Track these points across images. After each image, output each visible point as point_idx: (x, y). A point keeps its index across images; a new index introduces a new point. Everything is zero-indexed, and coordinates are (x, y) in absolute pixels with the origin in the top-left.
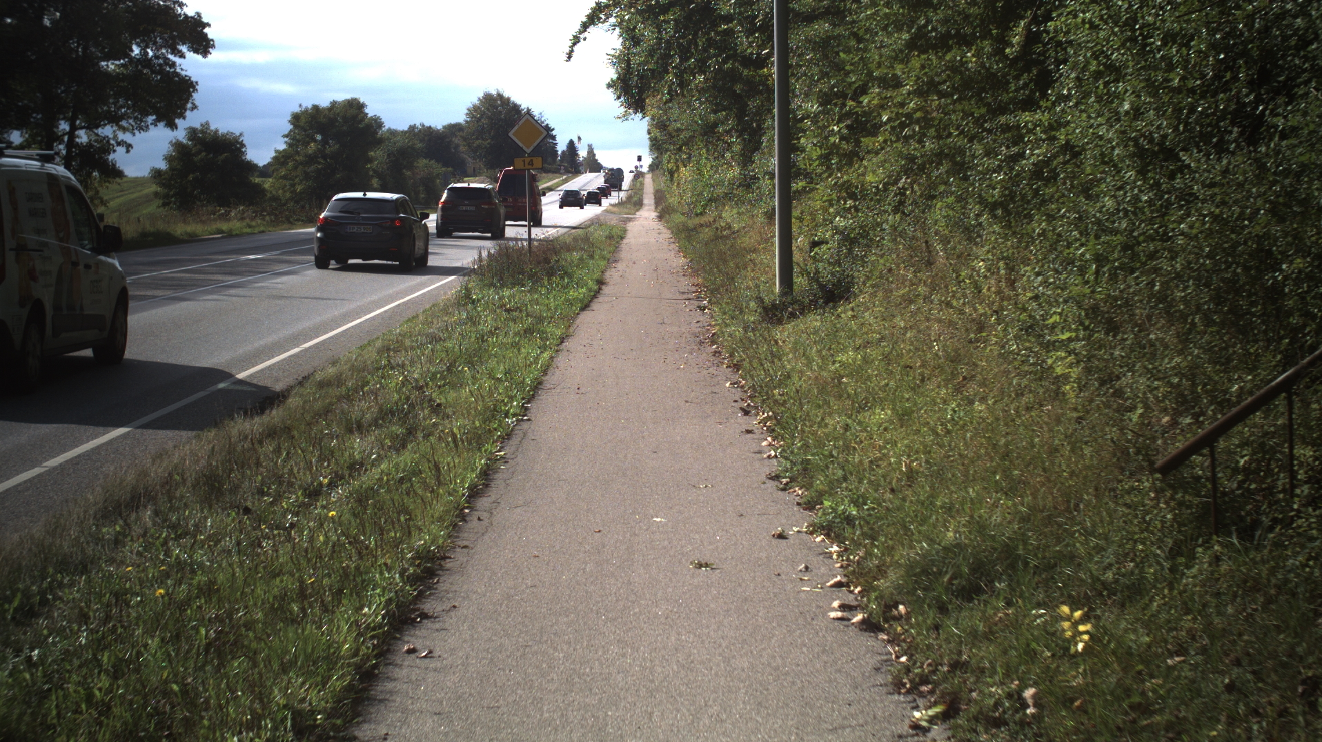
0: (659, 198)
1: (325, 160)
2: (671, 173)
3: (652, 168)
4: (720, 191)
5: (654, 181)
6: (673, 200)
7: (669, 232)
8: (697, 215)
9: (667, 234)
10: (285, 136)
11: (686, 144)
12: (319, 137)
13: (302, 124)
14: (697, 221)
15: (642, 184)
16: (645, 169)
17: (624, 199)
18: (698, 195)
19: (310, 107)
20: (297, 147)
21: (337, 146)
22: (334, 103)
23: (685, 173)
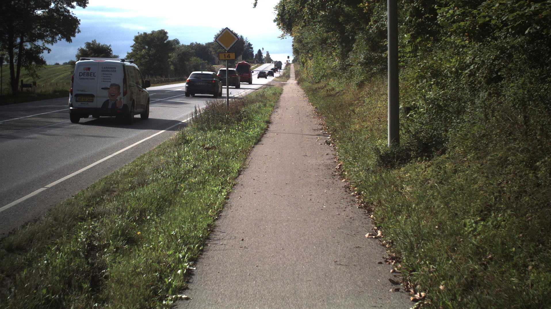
0: (297, 74)
1: (150, 57)
2: (303, 63)
3: (294, 61)
4: (329, 71)
5: (295, 67)
6: (304, 76)
7: (303, 91)
8: (316, 83)
10: (132, 47)
11: (311, 49)
12: (147, 47)
13: (139, 41)
14: (316, 86)
15: (290, 68)
16: (291, 62)
17: (282, 74)
18: (317, 74)
19: (143, 33)
20: (137, 51)
21: (154, 51)
22: (153, 32)
23: (311, 63)
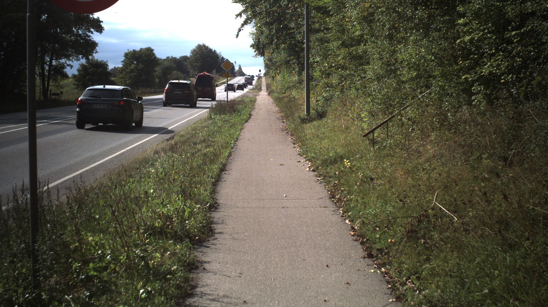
0: (268, 87)
1: (138, 71)
2: (273, 77)
3: (265, 75)
4: (292, 84)
5: (266, 80)
6: (274, 88)
7: (272, 99)
8: (283, 93)
9: (271, 100)
10: (122, 62)
11: (279, 67)
12: (135, 62)
13: (129, 57)
14: (283, 95)
15: (261, 81)
16: (262, 75)
17: (254, 87)
18: (283, 86)
19: (132, 50)
20: (127, 66)
21: (143, 66)
22: (141, 49)
23: (279, 78)
